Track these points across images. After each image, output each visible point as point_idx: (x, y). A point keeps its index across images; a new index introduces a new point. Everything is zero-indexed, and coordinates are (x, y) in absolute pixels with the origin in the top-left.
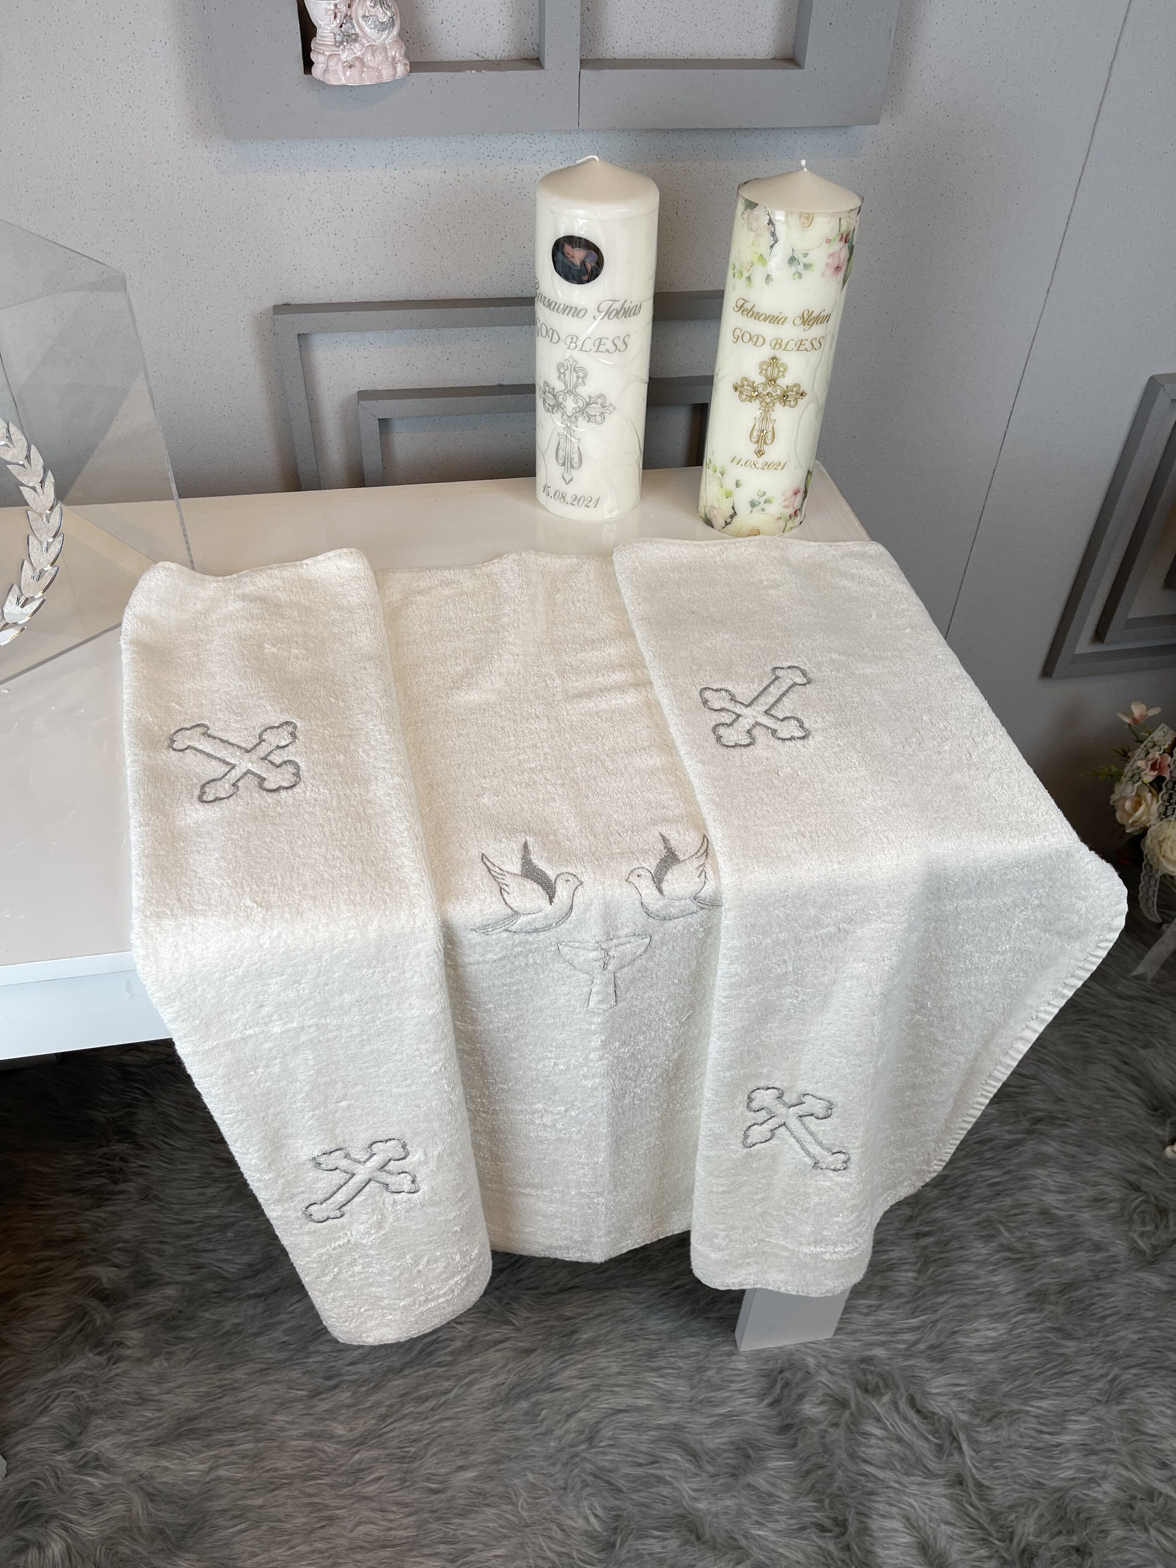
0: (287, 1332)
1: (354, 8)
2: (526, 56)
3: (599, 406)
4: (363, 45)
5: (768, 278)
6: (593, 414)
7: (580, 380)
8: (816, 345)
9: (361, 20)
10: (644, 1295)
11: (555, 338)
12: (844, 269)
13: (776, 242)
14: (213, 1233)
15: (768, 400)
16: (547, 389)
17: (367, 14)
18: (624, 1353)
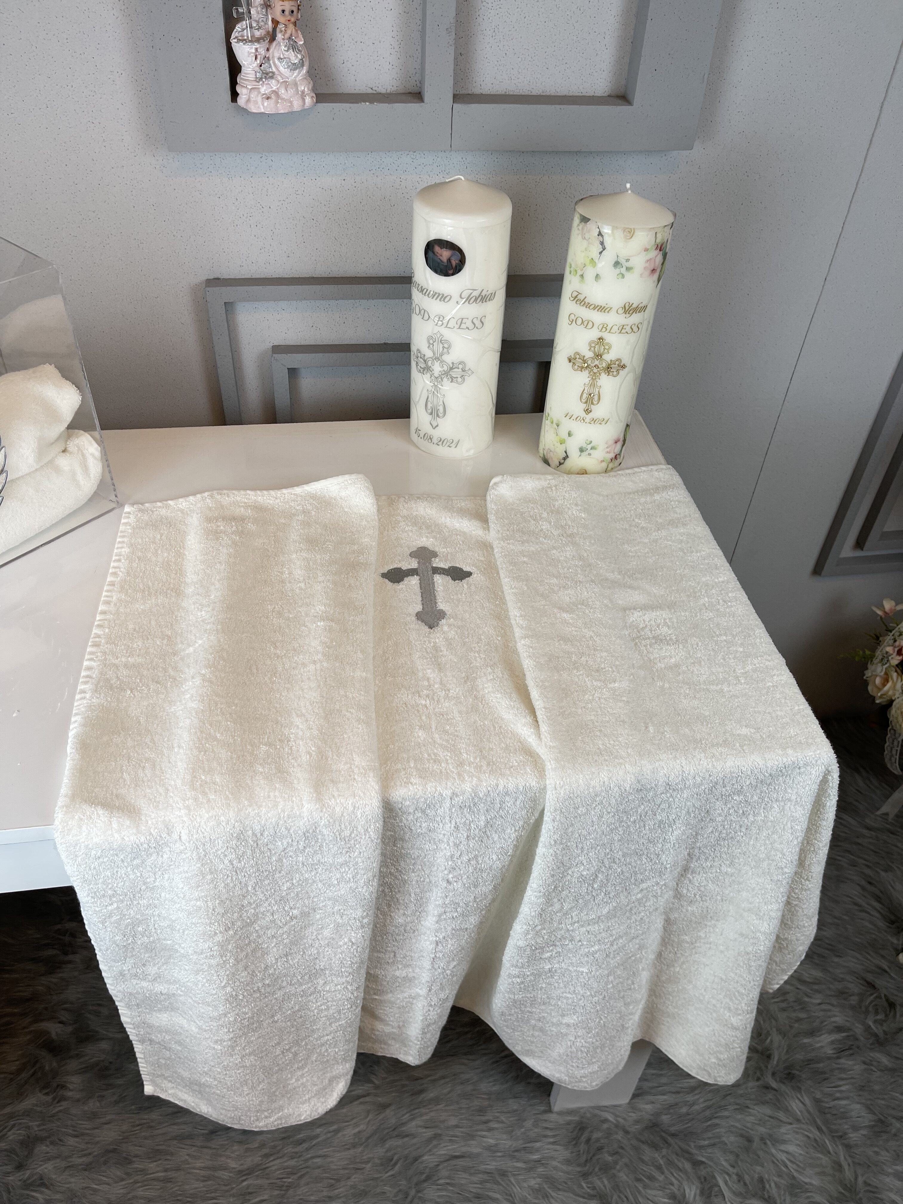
1: (271, 51)
2: (410, 91)
3: (460, 370)
4: (278, 81)
5: (597, 277)
6: (455, 376)
7: (445, 350)
8: (635, 329)
9: (277, 61)
11: (426, 317)
12: (658, 270)
13: (604, 249)
15: (595, 370)
16: (419, 355)
17: (282, 57)
18: (461, 1108)
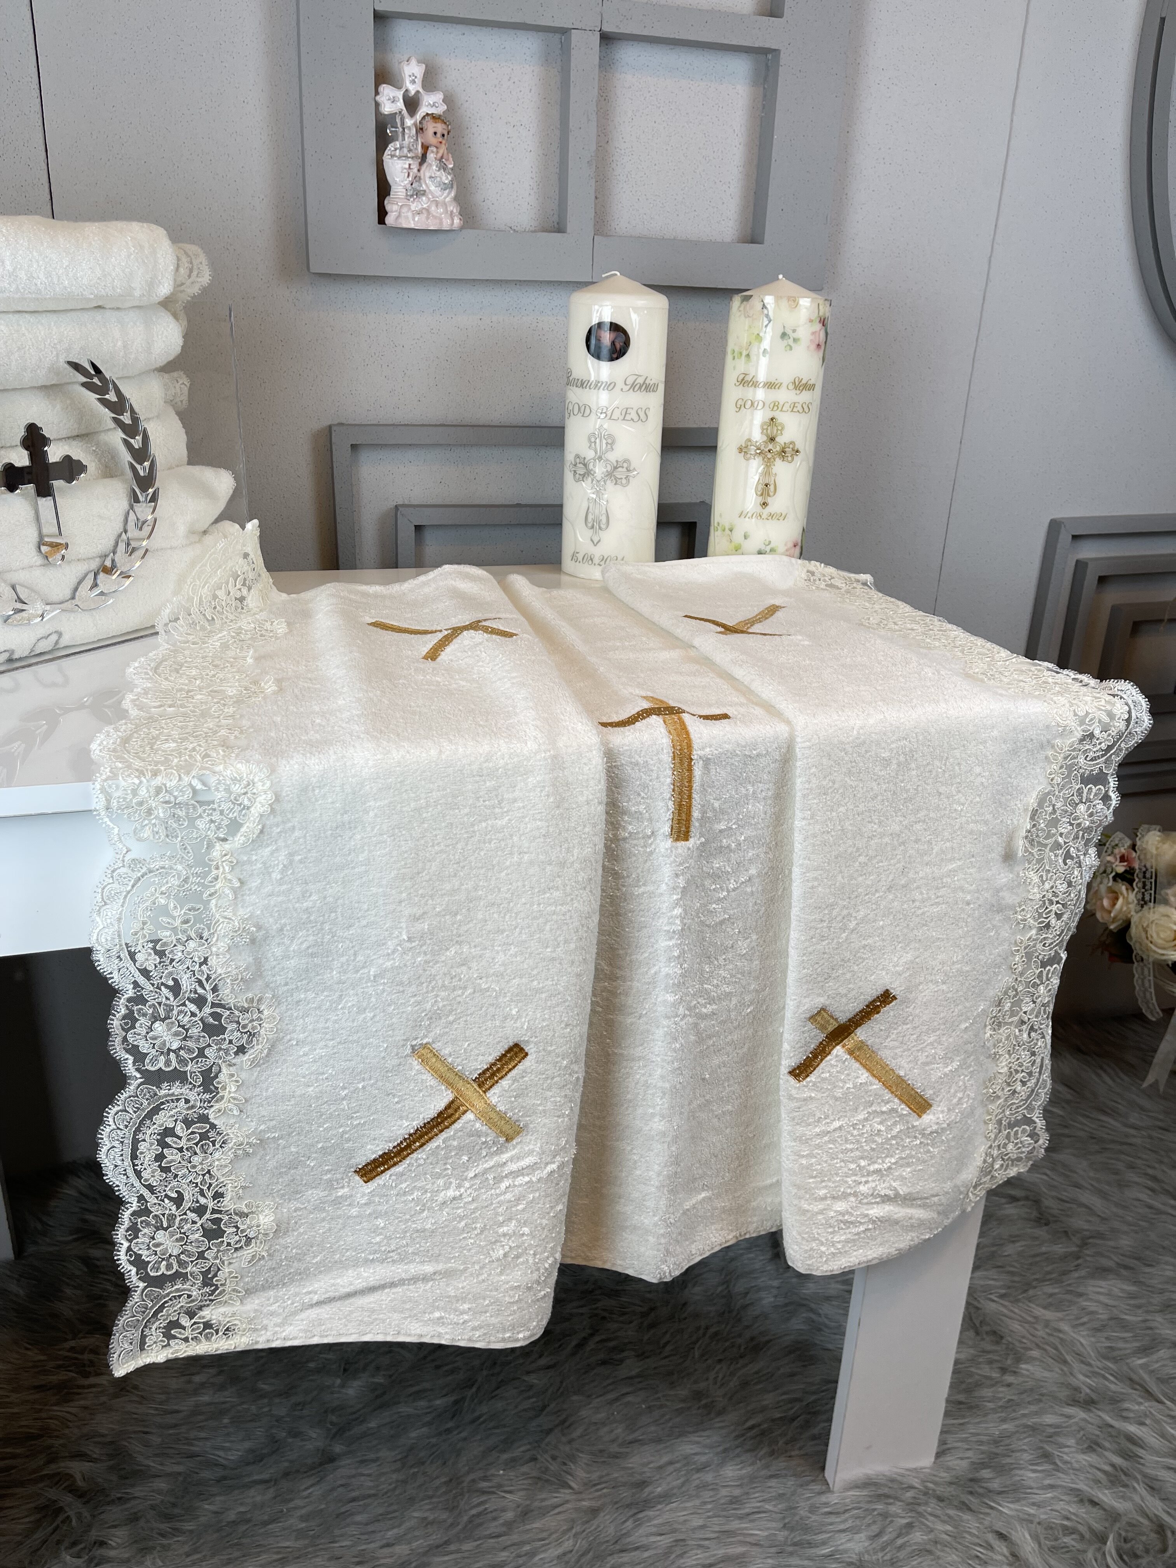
0: (303, 1519)
1: (422, 169)
2: (551, 227)
3: (624, 470)
4: (429, 199)
5: (764, 352)
6: (619, 477)
7: (609, 447)
8: (806, 410)
9: (428, 181)
11: (588, 411)
12: (822, 348)
13: (769, 322)
14: (206, 1420)
15: (769, 456)
16: (578, 461)
17: (433, 176)
18: (705, 1503)
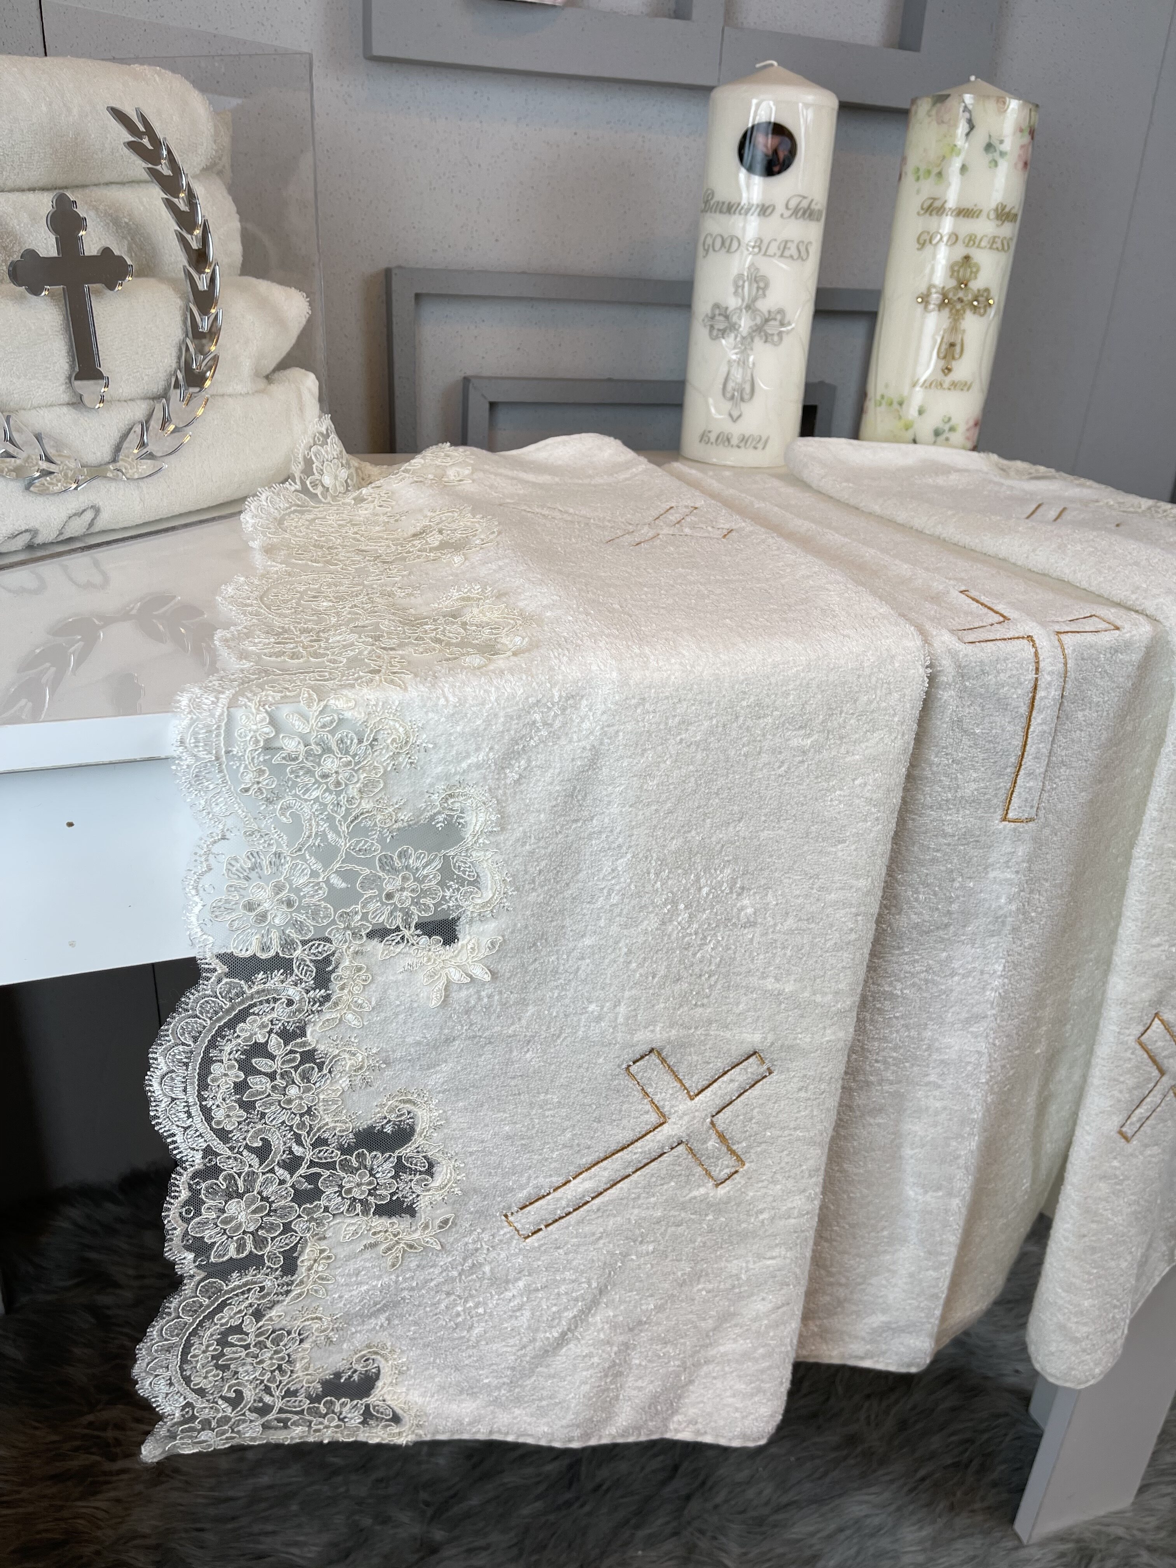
2: (673, 13)
3: (777, 323)
6: (770, 332)
7: (761, 292)
8: (1005, 245)
10: (887, 1495)
11: (735, 244)
12: (1028, 168)
13: (972, 128)
15: (959, 306)
16: (717, 312)
